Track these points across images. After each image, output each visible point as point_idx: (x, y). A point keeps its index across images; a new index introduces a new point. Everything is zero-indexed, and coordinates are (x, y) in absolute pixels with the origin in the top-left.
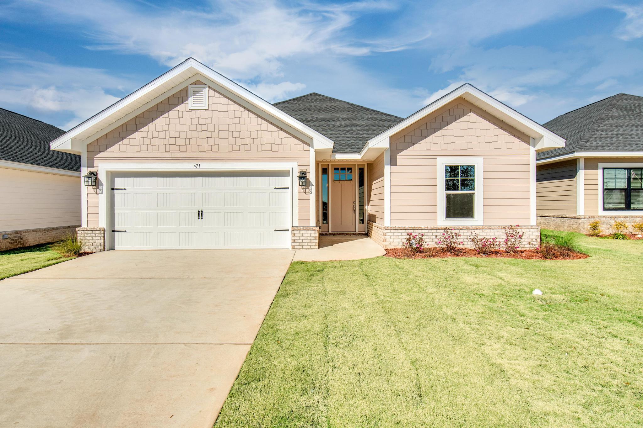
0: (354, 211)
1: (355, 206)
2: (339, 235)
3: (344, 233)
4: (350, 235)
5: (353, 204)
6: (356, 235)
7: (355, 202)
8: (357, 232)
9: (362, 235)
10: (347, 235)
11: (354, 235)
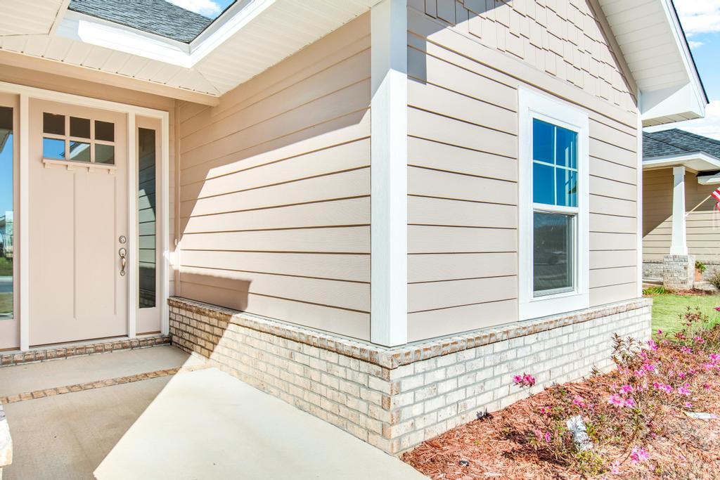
0: (124, 268)
1: (127, 251)
2: (65, 356)
3: (88, 344)
4: (111, 350)
5: (119, 246)
6: (132, 347)
7: (124, 239)
8: (132, 336)
9: (152, 345)
10: (97, 351)
11: (123, 348)
